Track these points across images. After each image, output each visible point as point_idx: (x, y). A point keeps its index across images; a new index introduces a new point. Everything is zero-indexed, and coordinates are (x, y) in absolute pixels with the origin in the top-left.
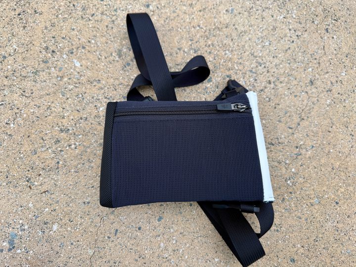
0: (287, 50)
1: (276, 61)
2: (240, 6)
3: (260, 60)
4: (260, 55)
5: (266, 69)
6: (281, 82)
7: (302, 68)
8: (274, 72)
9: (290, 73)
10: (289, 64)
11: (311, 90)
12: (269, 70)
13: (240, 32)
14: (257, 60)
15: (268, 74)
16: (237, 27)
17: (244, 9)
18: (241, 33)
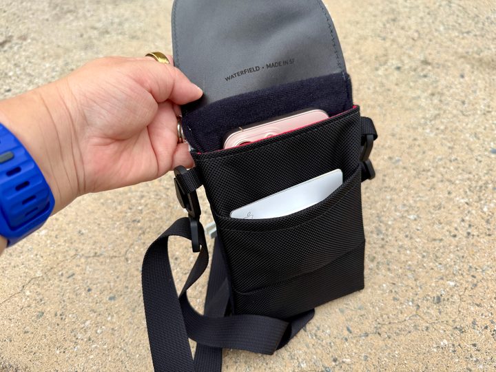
0: (435, 240)
1: (407, 242)
2: (411, 161)
3: (383, 228)
4: (390, 223)
5: (383, 243)
6: (389, 269)
7: (439, 273)
8: (390, 252)
9: (413, 268)
10: (424, 257)
11: (428, 308)
12: (386, 247)
13: (385, 185)
14: (380, 225)
15: (378, 249)
16: (387, 179)
17: (414, 167)
18: (386, 187)
